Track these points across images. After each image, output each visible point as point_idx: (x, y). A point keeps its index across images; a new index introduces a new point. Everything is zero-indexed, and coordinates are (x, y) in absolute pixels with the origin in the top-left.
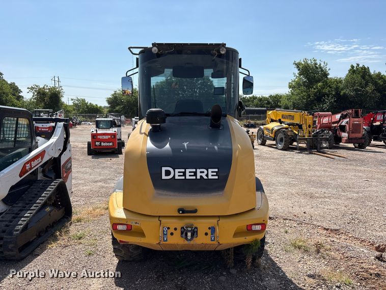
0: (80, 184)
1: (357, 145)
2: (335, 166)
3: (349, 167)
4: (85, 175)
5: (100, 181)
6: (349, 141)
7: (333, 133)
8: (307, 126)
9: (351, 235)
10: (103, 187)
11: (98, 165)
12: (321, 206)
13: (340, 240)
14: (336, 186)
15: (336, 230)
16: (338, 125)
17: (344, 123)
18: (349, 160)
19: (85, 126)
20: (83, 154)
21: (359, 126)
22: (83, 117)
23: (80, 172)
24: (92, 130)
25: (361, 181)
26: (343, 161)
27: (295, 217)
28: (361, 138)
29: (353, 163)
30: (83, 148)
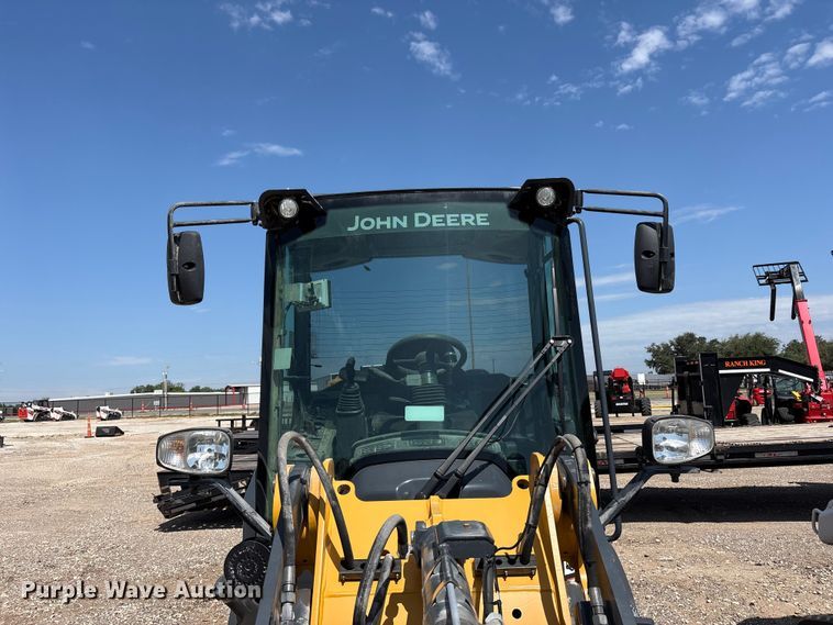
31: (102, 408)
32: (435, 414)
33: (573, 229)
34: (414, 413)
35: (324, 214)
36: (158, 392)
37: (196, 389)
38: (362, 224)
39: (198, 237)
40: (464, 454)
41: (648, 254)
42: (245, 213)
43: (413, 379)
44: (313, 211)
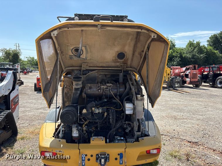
0: (27, 111)
1: (195, 85)
2: (184, 98)
3: (193, 99)
4: (31, 105)
5: (41, 109)
6: (191, 83)
7: (182, 79)
8: (167, 74)
9: (206, 146)
10: (42, 113)
11: (40, 98)
12: (182, 125)
13: (200, 149)
14: (188, 111)
15: (196, 143)
16: (184, 74)
17: (187, 72)
18: (192, 94)
19: (34, 73)
20: (31, 90)
21: (196, 74)
22: (34, 67)
23: (28, 102)
24: (37, 76)
25: (202, 107)
26: (189, 95)
27: (168, 133)
28: (197, 82)
29: (194, 96)
30: (32, 87)
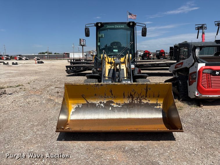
31: (35, 57)
32: (117, 51)
33: (135, 27)
34: (114, 51)
35: (104, 25)
36: (46, 54)
37: (55, 54)
38: (108, 27)
39: (89, 29)
40: (119, 55)
41: (143, 32)
42: (94, 25)
43: (114, 47)
44: (103, 25)
